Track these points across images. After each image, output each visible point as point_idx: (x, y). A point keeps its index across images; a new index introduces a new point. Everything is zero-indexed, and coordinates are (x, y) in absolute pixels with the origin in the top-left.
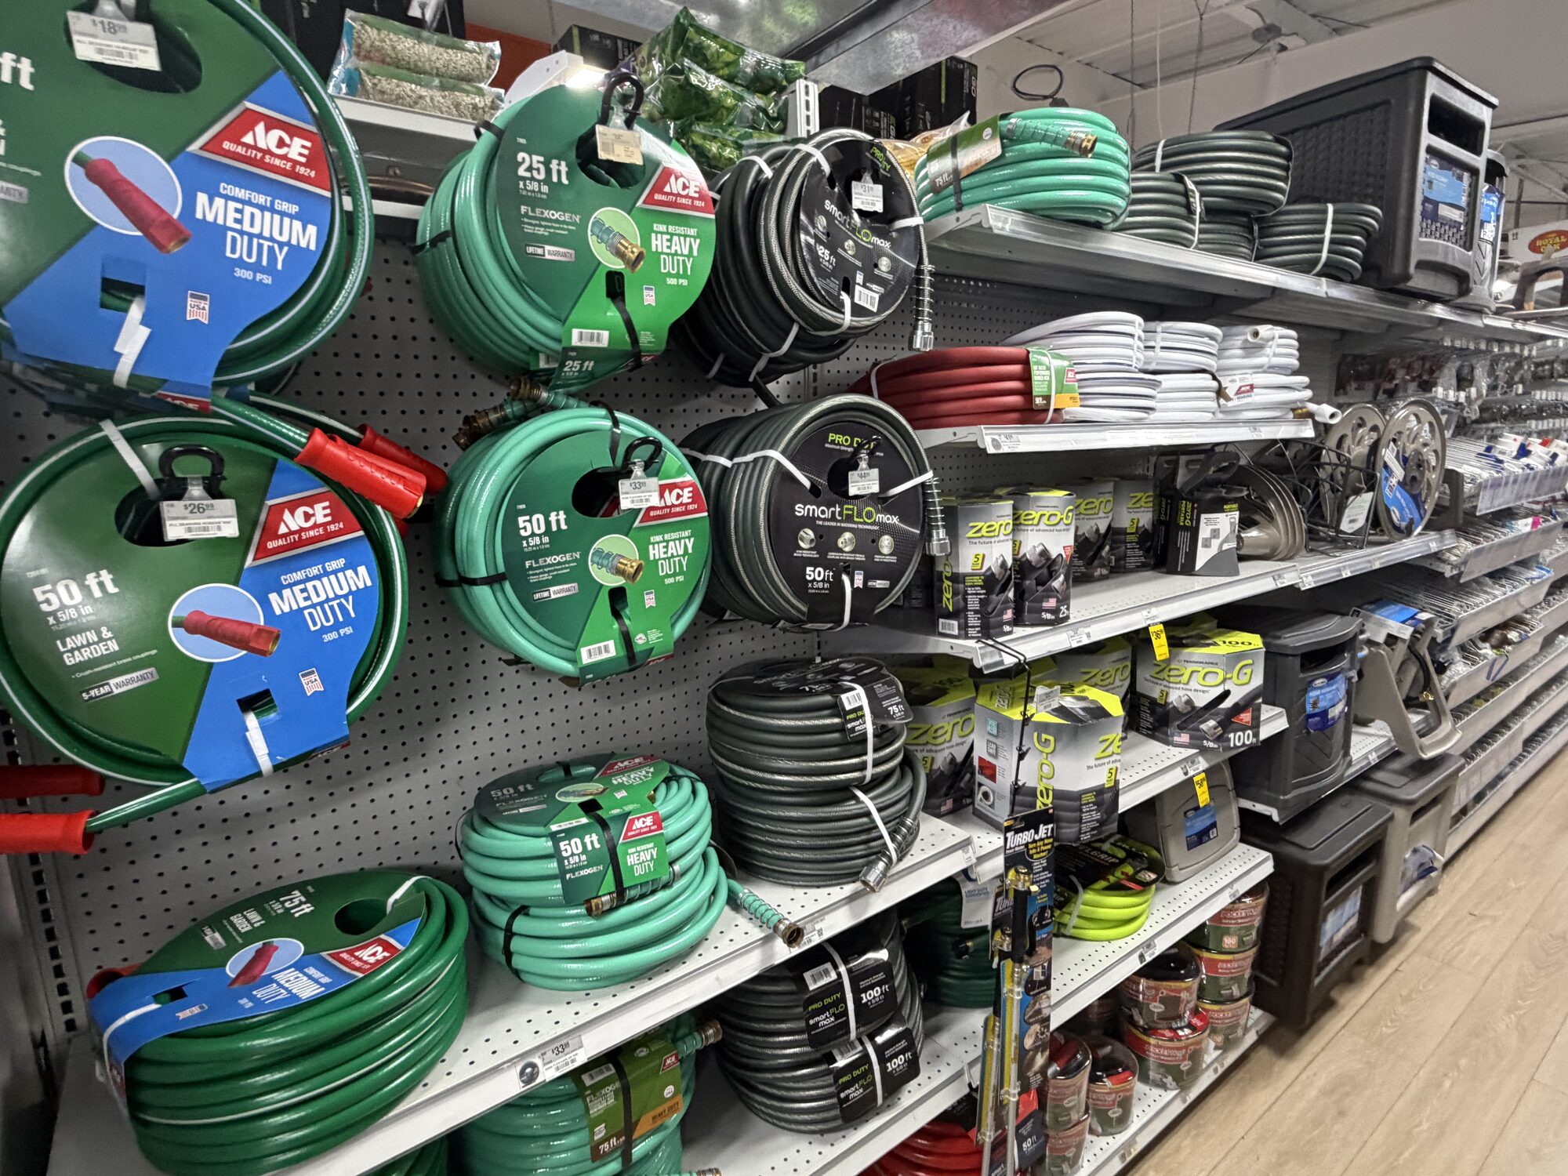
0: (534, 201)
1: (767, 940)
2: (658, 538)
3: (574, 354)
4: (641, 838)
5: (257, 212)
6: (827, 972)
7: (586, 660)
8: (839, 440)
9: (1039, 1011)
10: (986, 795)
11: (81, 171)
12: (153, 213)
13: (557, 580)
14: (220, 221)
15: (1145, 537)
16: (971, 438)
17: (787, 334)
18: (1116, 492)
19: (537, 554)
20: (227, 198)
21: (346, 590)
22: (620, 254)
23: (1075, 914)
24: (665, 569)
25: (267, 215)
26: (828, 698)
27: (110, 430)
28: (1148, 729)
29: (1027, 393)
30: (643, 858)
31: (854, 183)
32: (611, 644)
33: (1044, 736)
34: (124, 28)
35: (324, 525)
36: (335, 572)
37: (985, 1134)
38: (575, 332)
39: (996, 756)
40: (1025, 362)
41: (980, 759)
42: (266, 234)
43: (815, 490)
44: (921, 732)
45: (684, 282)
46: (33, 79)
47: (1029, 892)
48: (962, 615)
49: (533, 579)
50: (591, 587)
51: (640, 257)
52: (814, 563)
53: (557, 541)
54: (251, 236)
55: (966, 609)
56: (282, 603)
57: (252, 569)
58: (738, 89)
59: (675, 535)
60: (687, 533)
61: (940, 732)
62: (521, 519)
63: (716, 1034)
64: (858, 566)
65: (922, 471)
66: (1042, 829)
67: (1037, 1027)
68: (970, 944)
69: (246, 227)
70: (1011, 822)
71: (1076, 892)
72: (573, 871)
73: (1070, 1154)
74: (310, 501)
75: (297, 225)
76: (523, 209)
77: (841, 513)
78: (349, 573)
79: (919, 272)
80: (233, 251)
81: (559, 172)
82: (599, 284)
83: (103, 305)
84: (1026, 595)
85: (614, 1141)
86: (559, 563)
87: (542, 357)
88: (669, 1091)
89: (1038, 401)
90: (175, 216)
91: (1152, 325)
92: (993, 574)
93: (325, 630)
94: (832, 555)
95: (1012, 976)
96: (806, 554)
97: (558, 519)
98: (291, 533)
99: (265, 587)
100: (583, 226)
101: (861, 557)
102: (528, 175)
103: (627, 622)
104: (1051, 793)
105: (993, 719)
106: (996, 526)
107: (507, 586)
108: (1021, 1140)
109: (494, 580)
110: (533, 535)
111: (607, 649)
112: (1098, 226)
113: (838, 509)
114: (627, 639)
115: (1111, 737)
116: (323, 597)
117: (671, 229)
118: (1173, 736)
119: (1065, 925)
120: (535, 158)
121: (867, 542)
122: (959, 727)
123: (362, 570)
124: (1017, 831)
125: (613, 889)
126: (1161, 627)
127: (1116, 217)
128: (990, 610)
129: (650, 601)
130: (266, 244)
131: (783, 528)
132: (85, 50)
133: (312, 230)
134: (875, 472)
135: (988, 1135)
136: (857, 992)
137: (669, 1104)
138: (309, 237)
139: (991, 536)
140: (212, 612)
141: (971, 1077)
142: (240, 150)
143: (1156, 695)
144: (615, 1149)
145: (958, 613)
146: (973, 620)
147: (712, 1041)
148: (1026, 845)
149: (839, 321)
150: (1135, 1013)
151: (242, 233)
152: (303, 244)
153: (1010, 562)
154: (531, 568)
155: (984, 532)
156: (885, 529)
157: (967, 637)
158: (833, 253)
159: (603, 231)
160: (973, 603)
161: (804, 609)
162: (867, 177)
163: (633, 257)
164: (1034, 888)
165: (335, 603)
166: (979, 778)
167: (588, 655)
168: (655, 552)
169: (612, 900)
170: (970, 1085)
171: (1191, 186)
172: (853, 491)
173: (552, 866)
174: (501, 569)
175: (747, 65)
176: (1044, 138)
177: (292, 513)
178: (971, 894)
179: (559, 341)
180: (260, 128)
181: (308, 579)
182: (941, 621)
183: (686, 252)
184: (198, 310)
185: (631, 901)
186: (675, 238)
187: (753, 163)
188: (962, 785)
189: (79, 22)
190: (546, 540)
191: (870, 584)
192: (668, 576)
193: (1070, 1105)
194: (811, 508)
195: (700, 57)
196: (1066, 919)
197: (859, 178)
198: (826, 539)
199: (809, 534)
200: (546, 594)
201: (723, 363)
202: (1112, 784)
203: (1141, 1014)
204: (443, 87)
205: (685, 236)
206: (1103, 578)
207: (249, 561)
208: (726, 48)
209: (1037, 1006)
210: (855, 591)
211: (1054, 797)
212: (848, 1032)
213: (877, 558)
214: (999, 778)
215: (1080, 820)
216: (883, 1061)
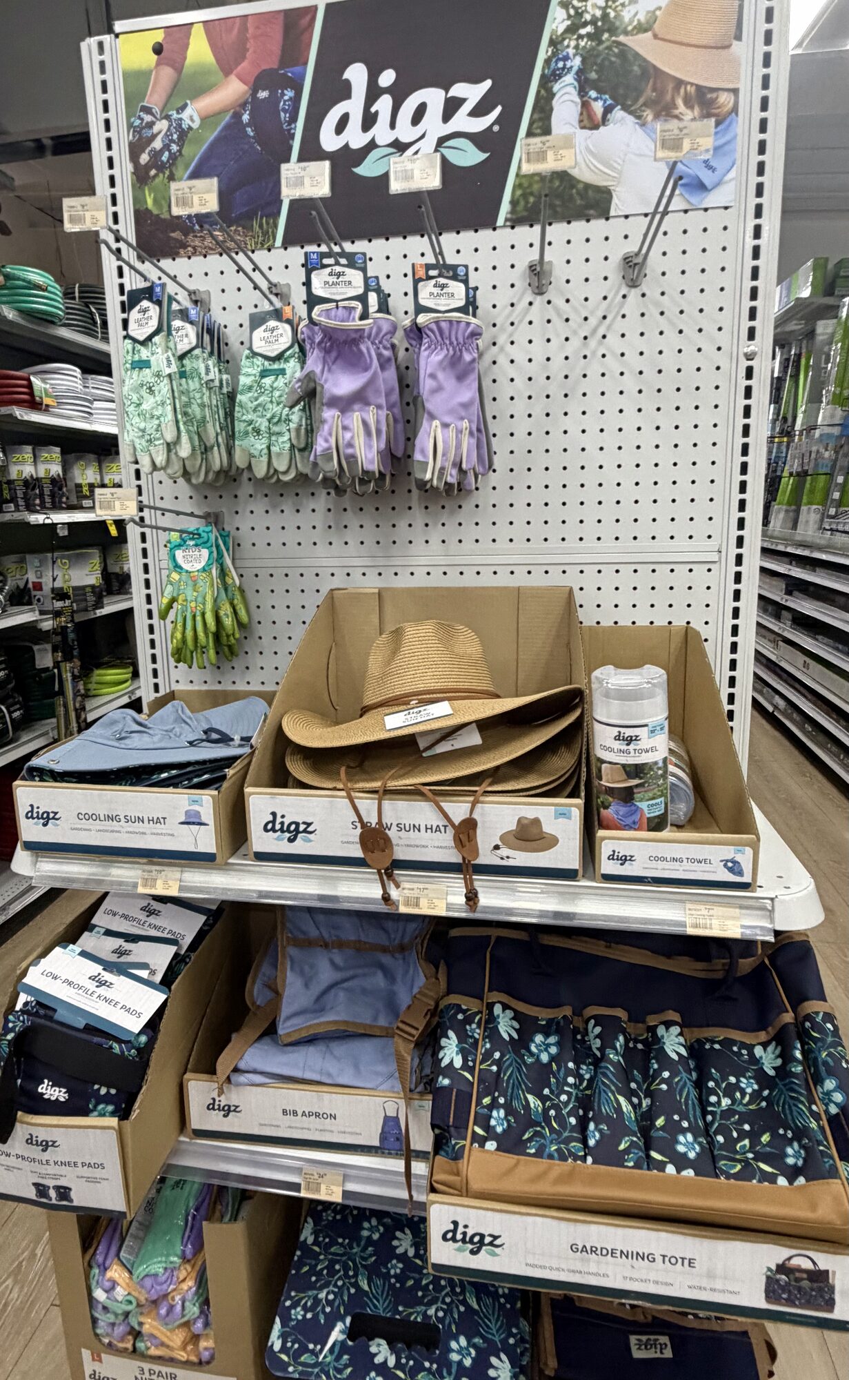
10: (39, 600)
16: (8, 412)
23: (94, 682)
29: (31, 393)
33: (63, 561)
39: (41, 577)
40: (29, 380)
41: (33, 583)
55: (16, 498)
61: (9, 571)
71: (93, 669)
89: (37, 399)
91: (86, 376)
92: (27, 480)
104: (70, 588)
105: (37, 561)
106: (26, 457)
112: (53, 323)
115: (94, 567)
126: (112, 522)
127: (61, 320)
128: (28, 497)
139: (23, 462)
143: (117, 570)
145: (13, 500)
146: (21, 502)
148: (62, 608)
153: (34, 476)
155: (20, 459)
157: (19, 511)
160: (20, 494)
166: (34, 593)
171: (94, 310)
176: (24, 280)
178: (39, 650)
202: (99, 586)
211: (72, 590)
214: (44, 587)
215: (86, 600)
216: (10, 713)
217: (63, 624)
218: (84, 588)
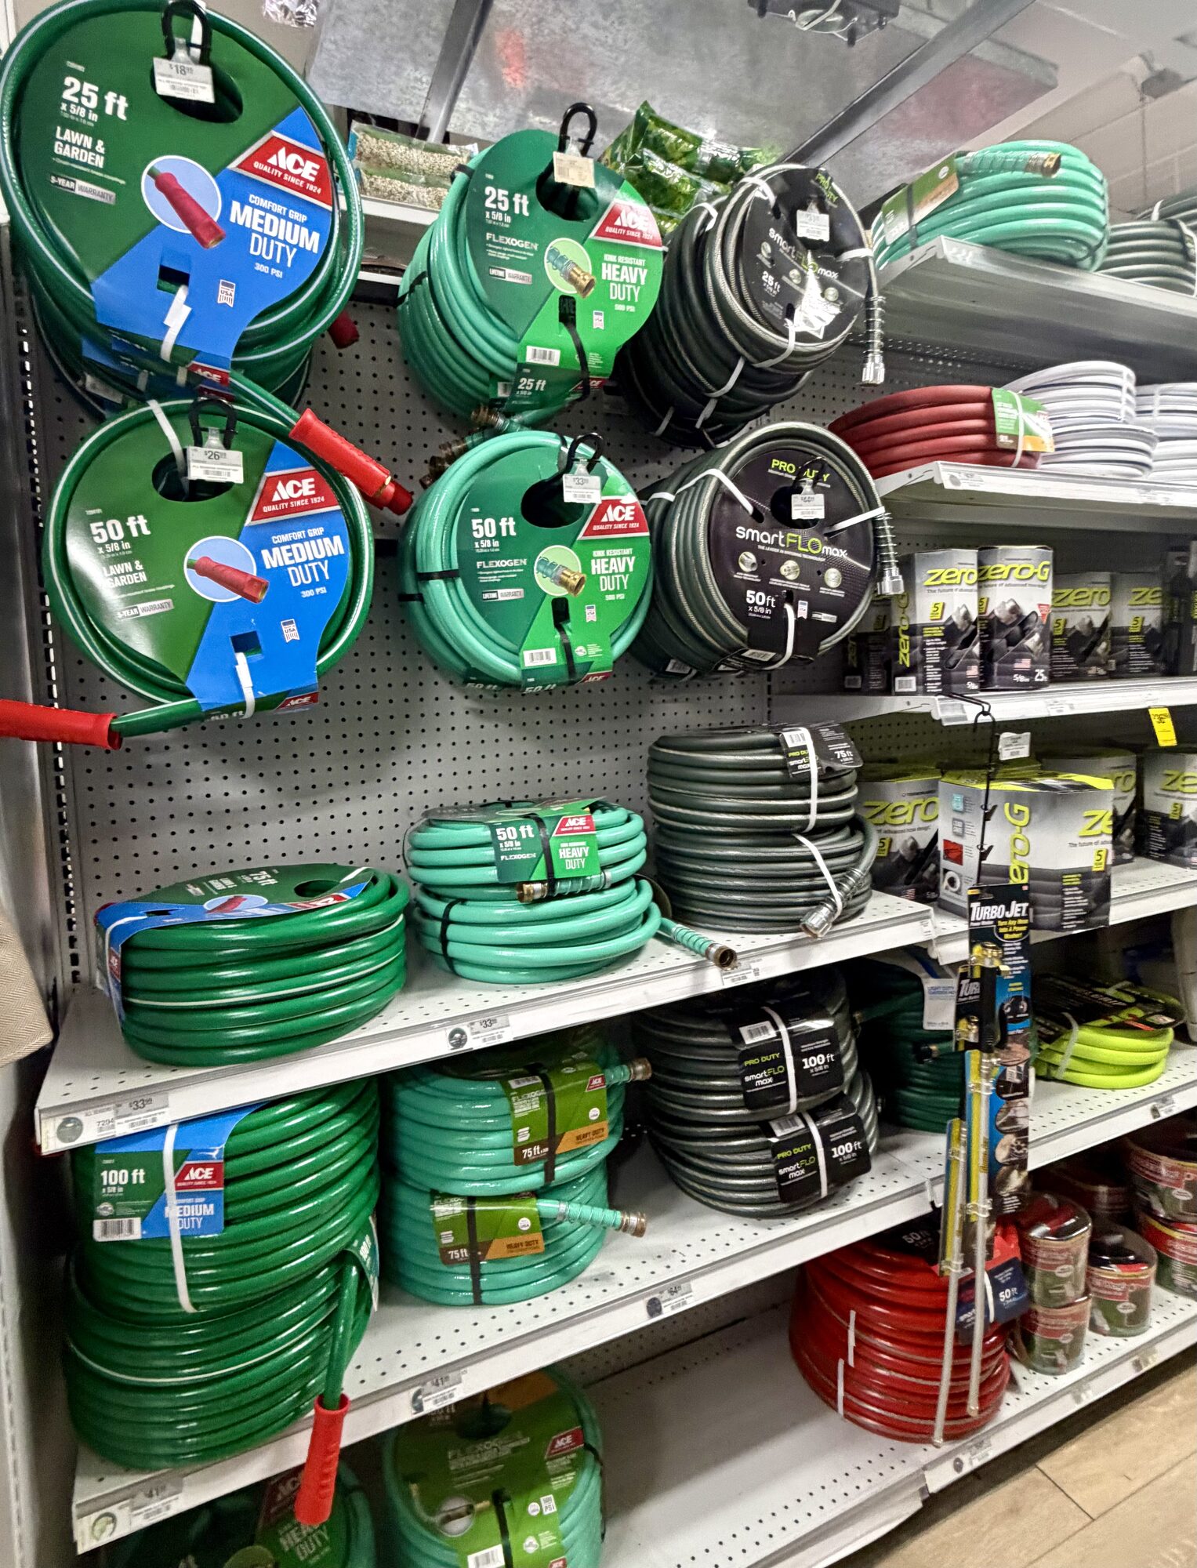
0: (498, 230)
1: (699, 967)
2: (600, 553)
3: (527, 371)
4: (575, 834)
5: (275, 219)
6: (765, 1030)
7: (528, 663)
8: (783, 468)
9: (1013, 1120)
10: (952, 882)
11: (153, 181)
12: (199, 216)
13: (505, 584)
14: (248, 225)
15: (1152, 639)
16: (930, 476)
17: (732, 370)
18: (1113, 584)
19: (487, 556)
20: (254, 206)
21: (322, 556)
22: (572, 281)
23: (1069, 1053)
24: (606, 584)
25: (283, 221)
26: (770, 736)
27: (155, 406)
28: (1160, 851)
29: (990, 431)
30: (574, 854)
31: (799, 212)
32: (552, 652)
33: (1017, 807)
34: (191, 70)
35: (309, 497)
36: (315, 538)
37: (949, 1263)
38: (530, 349)
39: (961, 835)
40: (988, 400)
41: (946, 842)
42: (281, 237)
43: (757, 516)
44: (875, 811)
45: (632, 309)
46: (127, 111)
47: (997, 971)
48: (920, 669)
49: (483, 580)
50: (535, 595)
51: (591, 284)
52: (756, 587)
53: (507, 546)
54: (270, 238)
55: (924, 662)
56: (273, 559)
57: (250, 527)
58: (695, 178)
59: (617, 552)
60: (628, 551)
61: (899, 811)
62: (475, 522)
63: (645, 1072)
64: (803, 596)
65: (872, 506)
66: (1015, 907)
67: (1010, 1139)
68: (934, 1047)
69: (267, 231)
70: (976, 892)
71: (1069, 1027)
72: (507, 853)
73: (1066, 1339)
74: (299, 477)
75: (305, 231)
76: (488, 236)
77: (784, 541)
78: (327, 540)
79: (868, 304)
80: (256, 250)
81: (521, 205)
82: (552, 309)
83: (159, 288)
84: (996, 656)
85: (537, 1148)
86: (507, 568)
87: (500, 385)
88: (594, 1113)
89: (1004, 441)
90: (216, 219)
91: (1148, 389)
92: (954, 624)
93: (303, 587)
94: (774, 581)
95: (980, 1069)
96: (747, 577)
97: (509, 524)
98: (283, 501)
99: (259, 544)
100: (539, 254)
101: (805, 587)
102: (494, 206)
103: (568, 633)
104: (1026, 872)
105: (959, 793)
106: (958, 573)
107: (459, 582)
108: (997, 1287)
109: (448, 576)
110: (485, 537)
111: (548, 658)
112: (1072, 263)
113: (781, 537)
114: (567, 651)
115: (1100, 813)
116: (304, 559)
117: (621, 259)
118: (1190, 855)
119: (1056, 1067)
120: (501, 192)
121: (813, 573)
122: (922, 808)
123: (337, 539)
124: (984, 903)
125: (544, 877)
126: (1166, 711)
127: (1094, 253)
128: (951, 662)
129: (591, 615)
130: (280, 245)
131: (724, 550)
132: (163, 88)
133: (316, 236)
134: (820, 498)
135: (953, 1267)
136: (798, 1055)
137: (595, 1127)
138: (312, 242)
139: (951, 582)
140: (217, 559)
141: (933, 1194)
142: (266, 169)
143: (1167, 808)
144: (537, 1159)
145: (916, 669)
146: (933, 674)
147: (639, 1077)
148: (996, 921)
149: (782, 345)
150: (1154, 1200)
151: (263, 235)
152: (308, 248)
153: (974, 616)
154: (482, 569)
155: (943, 579)
156: (831, 562)
157: (925, 693)
158: (777, 279)
159: (558, 259)
160: (933, 656)
161: (744, 632)
162: (813, 207)
163: (585, 284)
164: (1004, 968)
165: (313, 565)
166: (945, 864)
167: (532, 658)
168: (597, 567)
169: (543, 891)
170: (932, 1203)
171: (1187, 232)
172: (796, 515)
173: (488, 854)
174: (455, 566)
175: (704, 154)
176: (1004, 166)
177: (285, 485)
178: (935, 991)
179: (513, 359)
180: (282, 152)
181: (293, 541)
182: (898, 679)
183: (634, 281)
184: (226, 295)
185: (561, 897)
186: (624, 268)
187: (703, 209)
188: (926, 875)
189: (161, 65)
190: (496, 544)
191: (815, 615)
192: (608, 592)
193: (1063, 1275)
194: (753, 532)
195: (658, 147)
196: (1057, 1059)
197: (804, 207)
198: (768, 565)
199: (748, 559)
200: (494, 595)
201: (671, 421)
202: (1102, 868)
203: (1162, 1202)
204: (427, 184)
205: (634, 266)
206: (1098, 678)
207: (248, 521)
208: (684, 139)
209: (1011, 1114)
210: (799, 622)
211: (1030, 878)
212: (787, 1099)
213: (823, 590)
214: (965, 858)
215: (1062, 904)
216: (828, 1145)
217: (987, 964)
218: (1058, 876)
